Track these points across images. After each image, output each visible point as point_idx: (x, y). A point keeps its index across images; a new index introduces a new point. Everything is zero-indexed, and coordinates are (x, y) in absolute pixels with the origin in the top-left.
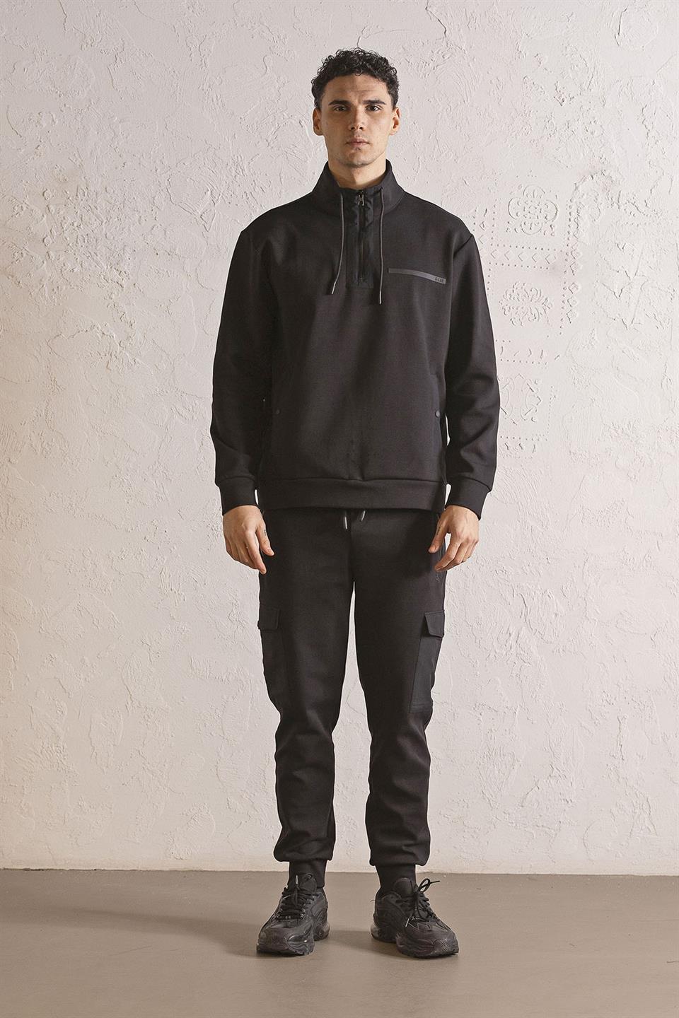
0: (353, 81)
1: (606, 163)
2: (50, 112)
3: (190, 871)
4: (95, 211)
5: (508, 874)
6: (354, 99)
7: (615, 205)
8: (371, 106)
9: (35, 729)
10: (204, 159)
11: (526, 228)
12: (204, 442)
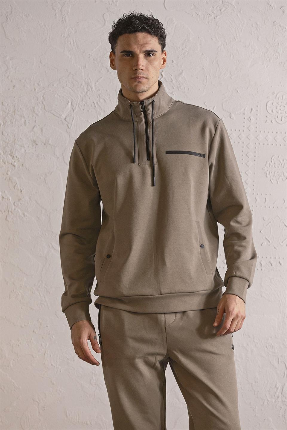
0: (136, 38)
10: (66, 82)
11: (278, 120)
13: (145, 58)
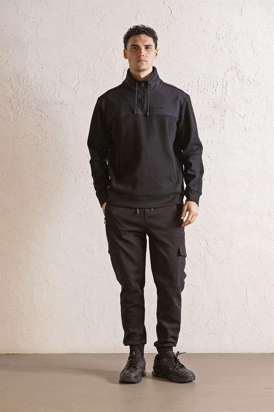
0: (140, 37)
1: (237, 64)
2: (12, 47)
3: (73, 354)
4: (31, 87)
5: (202, 353)
6: (140, 44)
7: (241, 81)
8: (147, 47)
9: (10, 297)
10: (75, 65)
11: (205, 91)
12: (76, 180)
13: (145, 50)
